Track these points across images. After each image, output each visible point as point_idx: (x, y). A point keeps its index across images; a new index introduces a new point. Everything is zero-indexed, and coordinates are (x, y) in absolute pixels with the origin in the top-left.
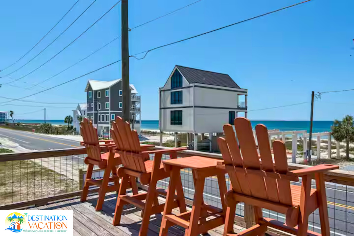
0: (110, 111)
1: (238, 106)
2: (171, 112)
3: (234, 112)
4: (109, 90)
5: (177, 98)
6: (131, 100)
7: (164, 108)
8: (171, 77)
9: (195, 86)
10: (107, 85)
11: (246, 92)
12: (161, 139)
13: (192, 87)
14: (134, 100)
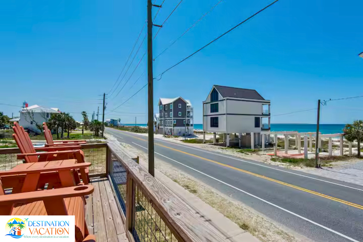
0: (173, 118)
1: (262, 114)
2: (211, 118)
3: (259, 118)
4: (172, 104)
5: (215, 108)
6: (187, 110)
7: (206, 116)
8: (210, 93)
9: (227, 99)
10: (171, 101)
11: (270, 103)
12: (204, 137)
13: (225, 100)
14: (189, 110)
